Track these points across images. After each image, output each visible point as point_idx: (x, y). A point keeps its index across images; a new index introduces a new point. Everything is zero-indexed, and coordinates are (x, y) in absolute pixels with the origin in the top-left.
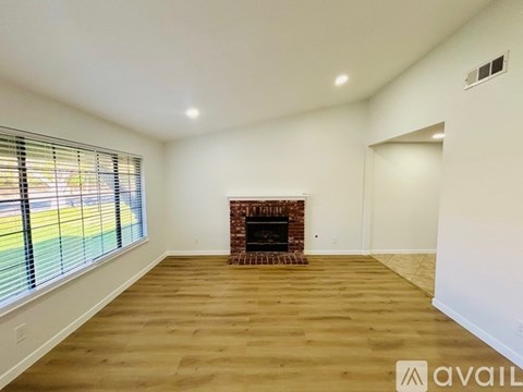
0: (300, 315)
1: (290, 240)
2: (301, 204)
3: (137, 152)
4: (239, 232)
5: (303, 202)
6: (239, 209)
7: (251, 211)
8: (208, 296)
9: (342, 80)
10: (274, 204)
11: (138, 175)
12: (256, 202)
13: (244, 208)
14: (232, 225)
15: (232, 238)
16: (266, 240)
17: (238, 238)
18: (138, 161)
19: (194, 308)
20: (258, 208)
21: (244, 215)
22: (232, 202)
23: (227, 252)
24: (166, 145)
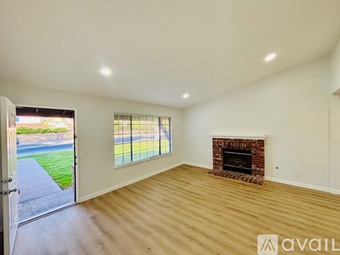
0: (227, 205)
1: (253, 167)
2: (261, 142)
3: (169, 116)
4: (218, 157)
5: (263, 141)
6: (218, 142)
7: (225, 145)
8: (188, 183)
9: (270, 57)
10: (241, 141)
11: (170, 125)
12: (228, 139)
13: (221, 143)
14: (214, 152)
15: (214, 160)
16: (237, 165)
17: (217, 160)
18: (170, 119)
19: (180, 186)
20: (229, 143)
21: (221, 147)
22: (214, 139)
23: (211, 167)
24: (183, 110)
